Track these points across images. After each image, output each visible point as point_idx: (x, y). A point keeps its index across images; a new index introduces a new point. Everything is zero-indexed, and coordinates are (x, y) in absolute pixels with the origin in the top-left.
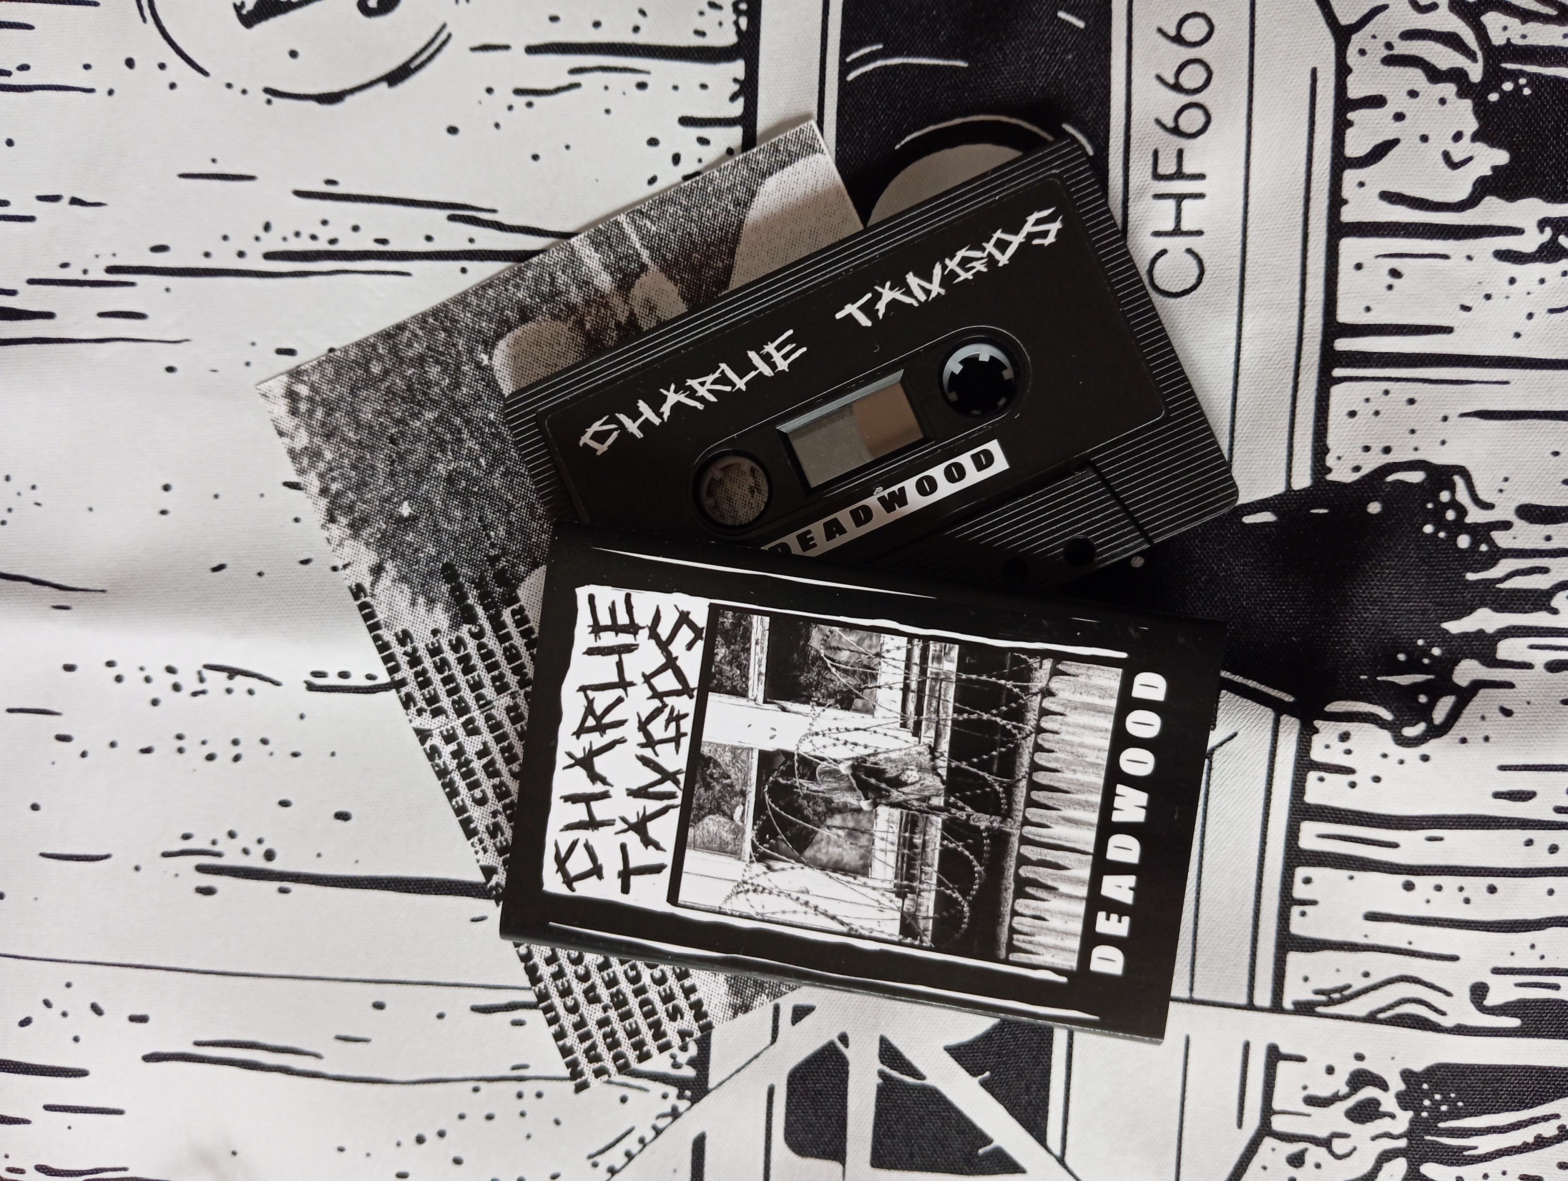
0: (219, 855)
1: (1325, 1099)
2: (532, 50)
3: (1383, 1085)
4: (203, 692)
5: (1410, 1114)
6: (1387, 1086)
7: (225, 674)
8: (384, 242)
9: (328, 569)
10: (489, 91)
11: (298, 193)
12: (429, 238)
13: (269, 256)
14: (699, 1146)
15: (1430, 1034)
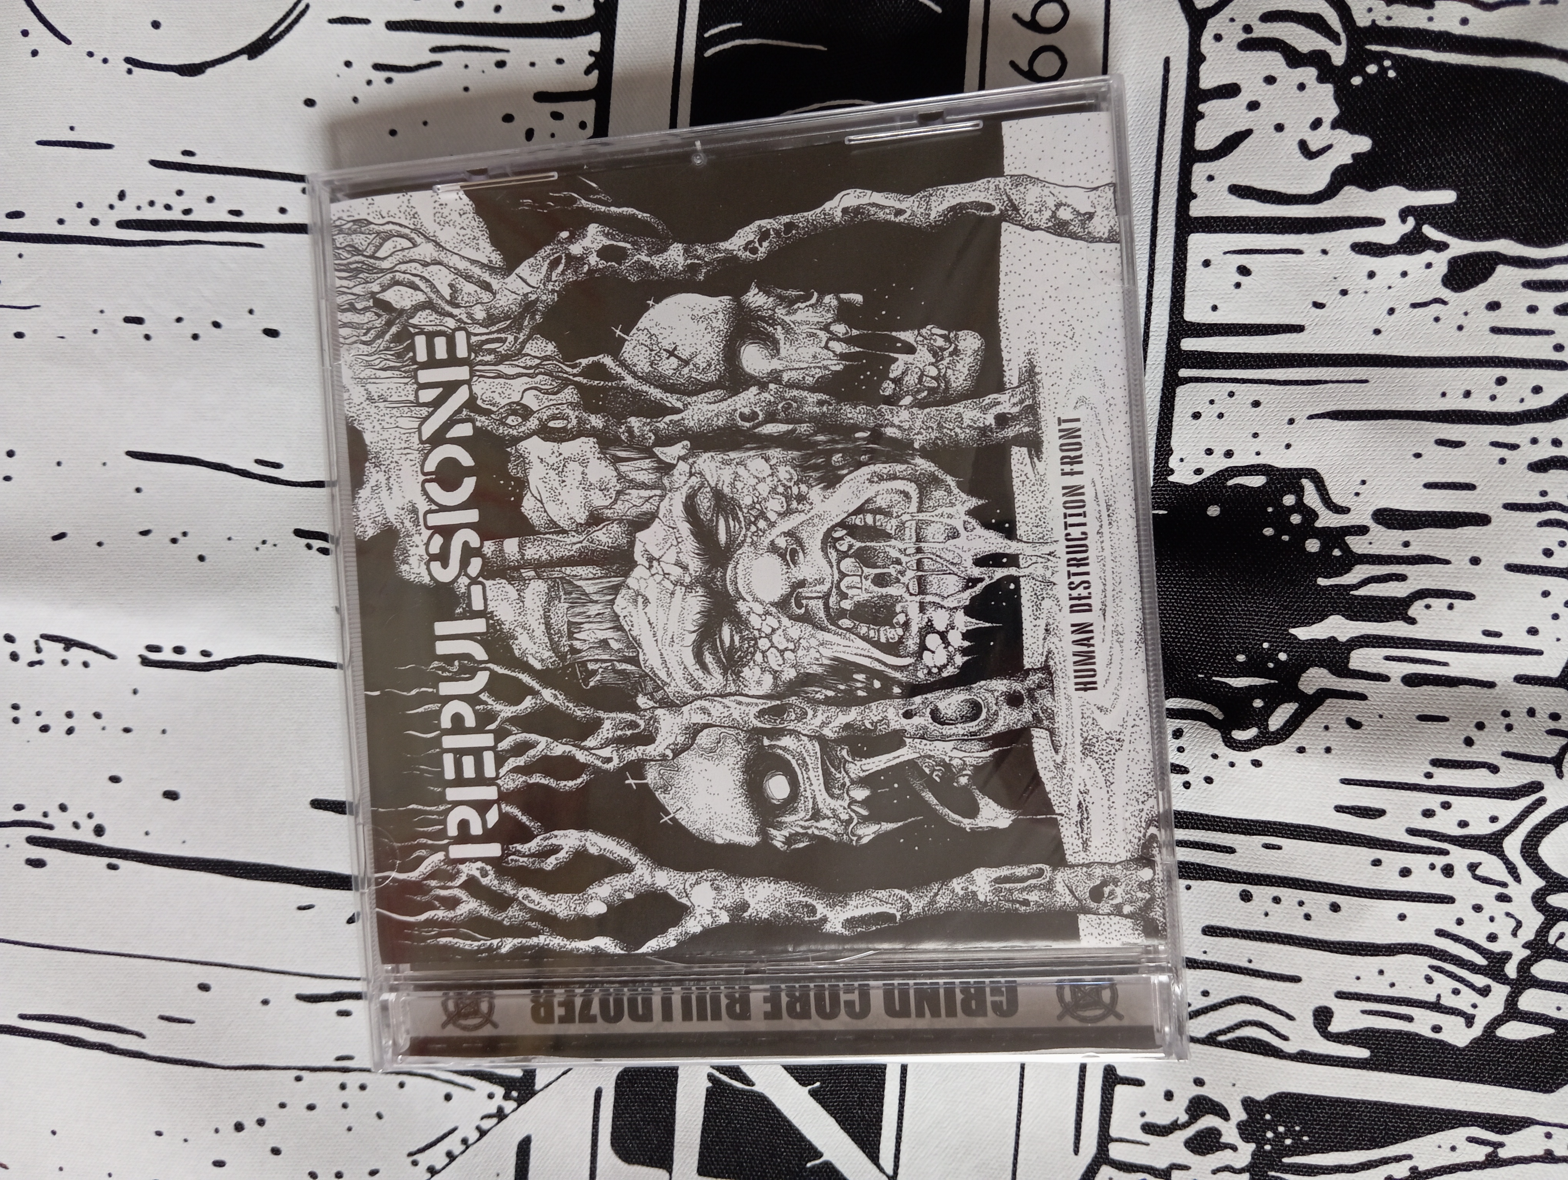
0: (50, 827)
1: (1164, 1127)
2: (392, 26)
3: (1224, 1115)
4: (40, 663)
5: (1252, 1146)
6: (1228, 1115)
7: (62, 645)
8: (238, 213)
9: (167, 540)
10: (348, 64)
11: (155, 163)
12: (283, 211)
13: (122, 224)
14: (524, 1148)
15: (1272, 1060)
